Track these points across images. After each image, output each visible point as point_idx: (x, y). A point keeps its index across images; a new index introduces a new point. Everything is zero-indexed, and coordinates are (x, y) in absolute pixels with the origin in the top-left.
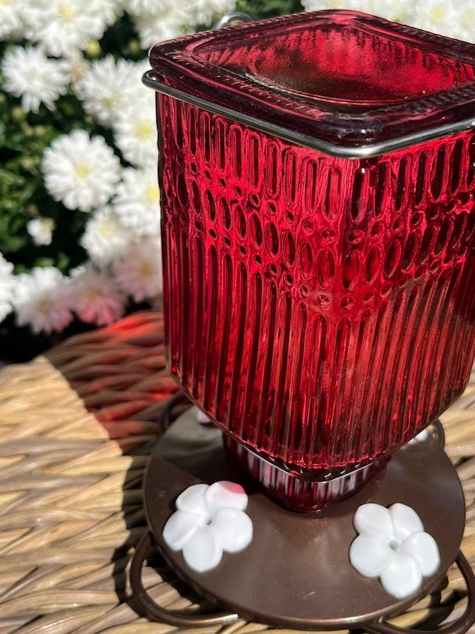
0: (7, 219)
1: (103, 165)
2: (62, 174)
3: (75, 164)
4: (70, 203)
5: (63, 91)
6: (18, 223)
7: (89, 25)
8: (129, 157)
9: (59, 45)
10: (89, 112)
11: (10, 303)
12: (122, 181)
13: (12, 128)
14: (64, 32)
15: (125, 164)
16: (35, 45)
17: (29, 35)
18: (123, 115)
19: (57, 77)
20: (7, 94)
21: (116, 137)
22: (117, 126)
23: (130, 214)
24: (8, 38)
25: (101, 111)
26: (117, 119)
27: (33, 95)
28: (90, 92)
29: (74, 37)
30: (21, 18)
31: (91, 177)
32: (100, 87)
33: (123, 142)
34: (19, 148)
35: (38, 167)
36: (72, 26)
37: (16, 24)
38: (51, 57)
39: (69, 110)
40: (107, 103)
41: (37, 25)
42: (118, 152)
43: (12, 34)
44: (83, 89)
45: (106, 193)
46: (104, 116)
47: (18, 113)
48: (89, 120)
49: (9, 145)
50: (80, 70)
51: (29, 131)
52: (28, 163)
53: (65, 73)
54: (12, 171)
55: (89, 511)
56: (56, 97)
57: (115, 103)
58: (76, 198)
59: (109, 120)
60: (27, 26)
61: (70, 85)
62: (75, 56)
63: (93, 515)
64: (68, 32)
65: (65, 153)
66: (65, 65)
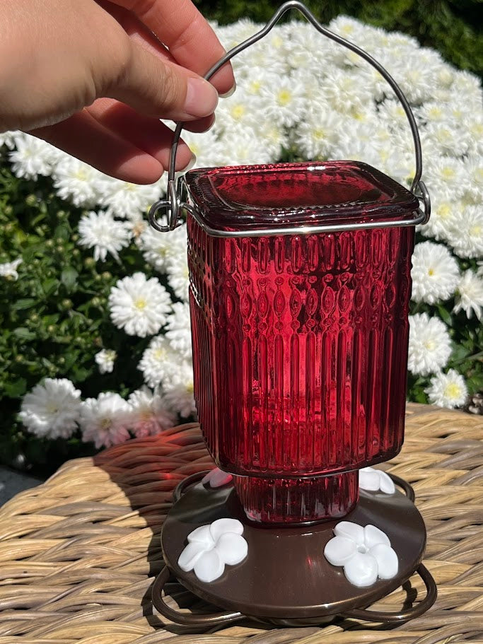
0: (77, 352)
1: (157, 298)
2: (123, 306)
3: (133, 298)
4: (130, 330)
5: (126, 244)
6: (86, 357)
7: (149, 193)
8: (179, 294)
9: (124, 208)
10: (147, 259)
11: (77, 423)
12: (172, 313)
13: (85, 276)
14: (128, 197)
15: (175, 299)
16: (105, 209)
17: (100, 201)
18: (174, 261)
19: (122, 232)
20: (80, 248)
21: (169, 277)
22: (169, 269)
23: (178, 339)
24: (83, 205)
25: (157, 258)
26: (170, 264)
27: (101, 247)
28: (148, 243)
29: (136, 202)
30: (95, 190)
31: (147, 308)
32: (155, 239)
33: (174, 283)
34: (90, 292)
35: (104, 306)
36: (134, 193)
37: (91, 194)
38: (117, 219)
39: (132, 261)
40: (162, 252)
41: (107, 193)
42: (170, 290)
43: (86, 202)
44: (143, 242)
45: (160, 322)
46: (160, 262)
47: (89, 262)
48: (147, 266)
49: (82, 289)
50: (140, 227)
51: (98, 277)
52: (96, 301)
53: (129, 230)
54: (83, 312)
55: (129, 549)
56: (120, 248)
57: (167, 251)
58: (134, 325)
59: (163, 266)
60: (100, 195)
61: (133, 240)
62: (137, 217)
63: (131, 553)
64: (133, 198)
65: (127, 290)
66: (128, 225)
